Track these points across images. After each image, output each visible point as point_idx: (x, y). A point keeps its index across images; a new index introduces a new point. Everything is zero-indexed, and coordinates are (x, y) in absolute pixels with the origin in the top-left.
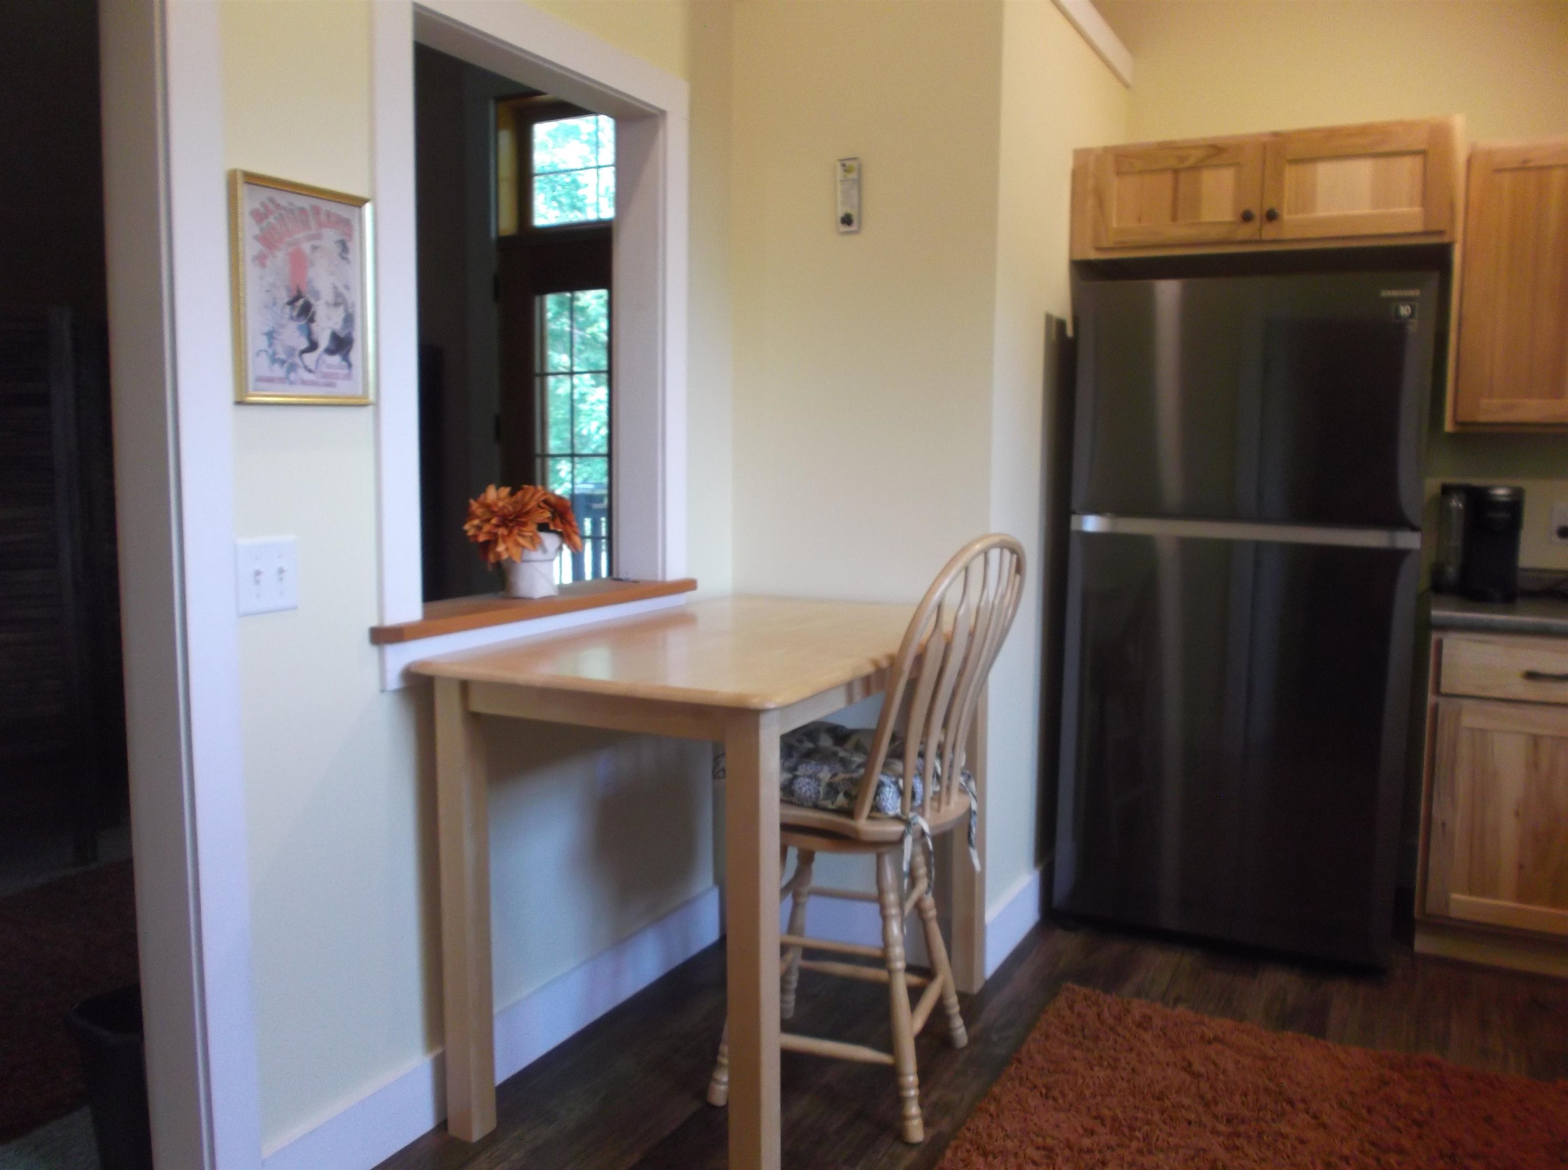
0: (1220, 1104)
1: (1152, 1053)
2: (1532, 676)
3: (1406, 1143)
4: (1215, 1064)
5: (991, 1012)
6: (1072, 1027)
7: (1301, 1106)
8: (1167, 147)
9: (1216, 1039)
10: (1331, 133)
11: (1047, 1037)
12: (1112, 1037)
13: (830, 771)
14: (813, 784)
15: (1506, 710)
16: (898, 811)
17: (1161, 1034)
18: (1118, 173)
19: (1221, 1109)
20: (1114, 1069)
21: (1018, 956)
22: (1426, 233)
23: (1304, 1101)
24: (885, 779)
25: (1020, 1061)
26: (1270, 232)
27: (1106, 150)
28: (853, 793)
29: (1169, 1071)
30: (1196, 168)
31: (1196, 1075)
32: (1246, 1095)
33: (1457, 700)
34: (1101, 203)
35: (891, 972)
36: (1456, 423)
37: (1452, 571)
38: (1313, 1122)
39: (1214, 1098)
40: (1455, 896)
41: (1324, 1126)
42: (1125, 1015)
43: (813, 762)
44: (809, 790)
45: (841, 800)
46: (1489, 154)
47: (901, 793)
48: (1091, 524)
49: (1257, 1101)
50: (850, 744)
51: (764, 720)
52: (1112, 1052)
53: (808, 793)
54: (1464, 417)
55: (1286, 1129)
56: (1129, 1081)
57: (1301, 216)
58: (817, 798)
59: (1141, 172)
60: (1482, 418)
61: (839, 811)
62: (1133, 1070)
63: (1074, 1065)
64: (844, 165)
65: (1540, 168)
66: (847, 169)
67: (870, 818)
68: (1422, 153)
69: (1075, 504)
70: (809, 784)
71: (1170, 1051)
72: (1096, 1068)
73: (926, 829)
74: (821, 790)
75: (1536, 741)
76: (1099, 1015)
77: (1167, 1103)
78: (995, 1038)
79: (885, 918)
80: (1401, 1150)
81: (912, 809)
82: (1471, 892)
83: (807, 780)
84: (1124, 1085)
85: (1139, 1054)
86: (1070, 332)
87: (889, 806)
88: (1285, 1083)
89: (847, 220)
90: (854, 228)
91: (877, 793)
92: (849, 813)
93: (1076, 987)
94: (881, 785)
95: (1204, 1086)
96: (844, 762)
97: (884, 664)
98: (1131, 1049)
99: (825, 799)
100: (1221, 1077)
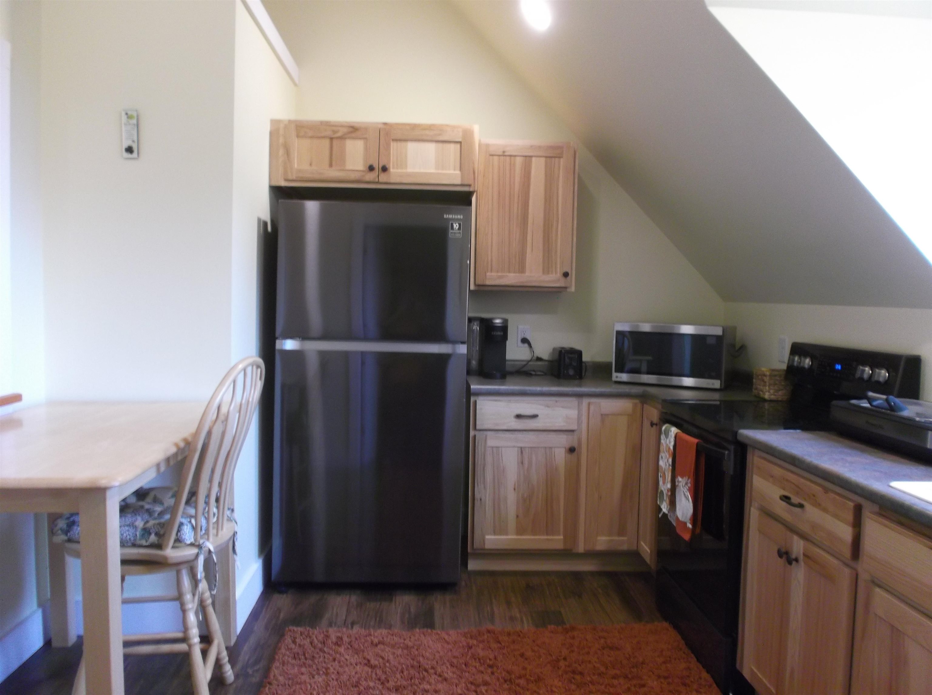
0: (390, 682)
1: (346, 660)
2: (519, 416)
3: (487, 678)
4: (383, 658)
5: (244, 656)
6: (298, 654)
7: (432, 671)
8: (327, 124)
9: (379, 643)
10: (414, 127)
11: (283, 663)
12: (322, 654)
13: (143, 520)
14: (132, 530)
15: (508, 435)
16: (192, 540)
17: (349, 647)
18: (298, 136)
19: (391, 684)
20: (327, 674)
21: (254, 615)
22: (462, 185)
23: (433, 668)
24: (183, 520)
25: (270, 683)
26: (383, 178)
27: (290, 121)
28: (162, 532)
29: (358, 668)
30: (342, 138)
31: (373, 667)
32: (402, 672)
33: (485, 433)
34: (288, 153)
35: (190, 646)
36: (475, 284)
37: (474, 363)
38: (440, 679)
39: (386, 678)
40: (487, 537)
41: (446, 679)
42: (326, 640)
43: (129, 516)
44: (129, 535)
45: (153, 538)
46: (488, 146)
47: (194, 528)
48: (289, 345)
49: (409, 674)
50: (149, 499)
51: (109, 494)
52: (324, 665)
53: (128, 537)
54: (479, 282)
55: (427, 687)
56: (337, 680)
57: (399, 171)
58: (135, 540)
59: (312, 137)
60: (488, 283)
61: (152, 546)
62: (338, 673)
63: (303, 677)
64: (127, 114)
65: (510, 156)
66: (129, 117)
67: (173, 547)
68: (460, 143)
69: (278, 333)
70: (128, 531)
71: (356, 656)
72: (316, 677)
73: (212, 549)
74: (138, 534)
75: (522, 450)
76: (311, 643)
77: (362, 688)
78: (250, 671)
79: (184, 611)
80: (486, 683)
81: (202, 537)
82: (495, 533)
83: (127, 528)
84: (335, 683)
85: (339, 662)
86: (269, 229)
87: (187, 538)
88: (421, 659)
89: (129, 150)
90: (135, 155)
91: (179, 531)
92: (159, 546)
93: (295, 629)
94: (181, 524)
95: (379, 672)
96: (150, 512)
97: (182, 445)
98: (334, 660)
99: (140, 540)
100: (387, 664)
